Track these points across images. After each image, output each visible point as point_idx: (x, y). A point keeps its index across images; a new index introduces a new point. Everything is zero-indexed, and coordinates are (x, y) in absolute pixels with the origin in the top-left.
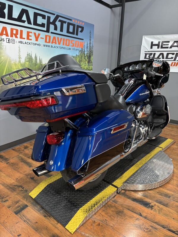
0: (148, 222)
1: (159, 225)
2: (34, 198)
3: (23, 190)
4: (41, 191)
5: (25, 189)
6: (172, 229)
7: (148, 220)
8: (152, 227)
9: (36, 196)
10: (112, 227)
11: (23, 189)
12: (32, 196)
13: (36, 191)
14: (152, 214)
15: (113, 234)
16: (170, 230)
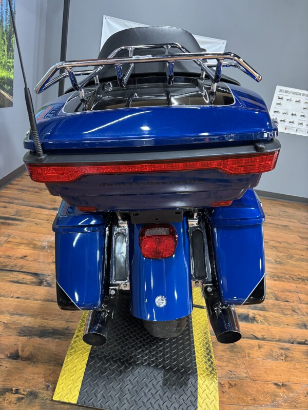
0: (273, 345)
1: (285, 342)
2: (75, 402)
3: (22, 398)
4: (82, 378)
5: (25, 393)
6: (299, 340)
7: (269, 340)
8: (282, 349)
9: (78, 394)
10: (247, 377)
11: (20, 396)
12: (65, 400)
13: (69, 383)
14: (264, 330)
15: (260, 388)
16: (300, 343)
